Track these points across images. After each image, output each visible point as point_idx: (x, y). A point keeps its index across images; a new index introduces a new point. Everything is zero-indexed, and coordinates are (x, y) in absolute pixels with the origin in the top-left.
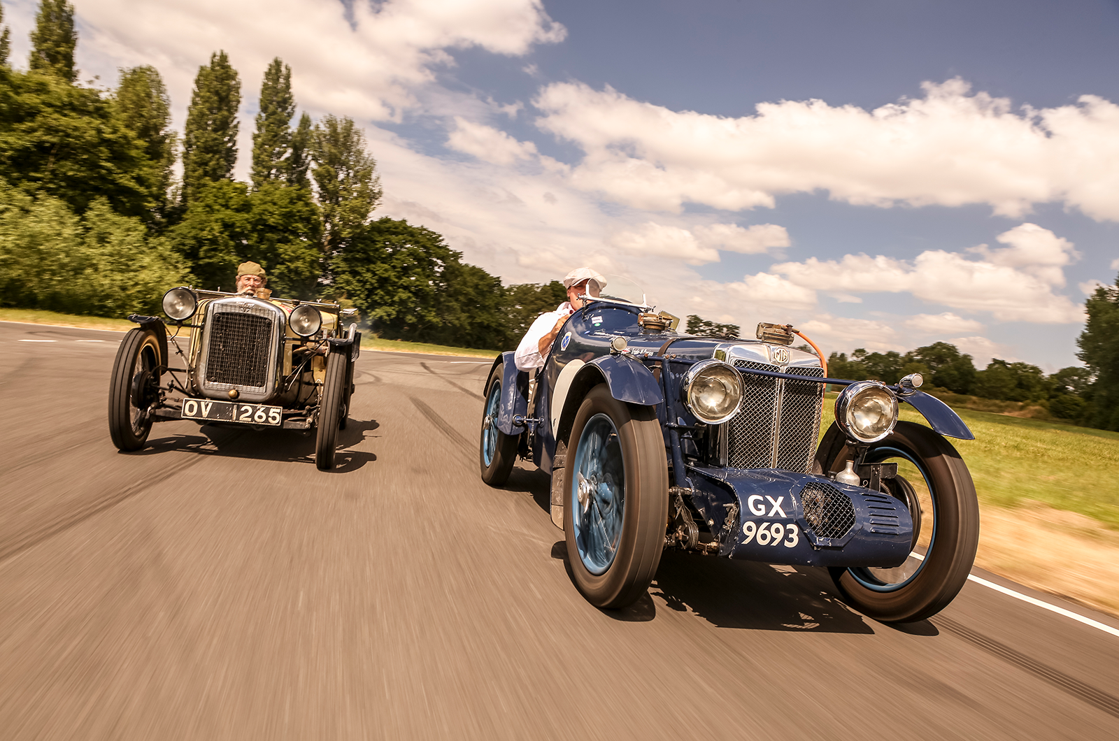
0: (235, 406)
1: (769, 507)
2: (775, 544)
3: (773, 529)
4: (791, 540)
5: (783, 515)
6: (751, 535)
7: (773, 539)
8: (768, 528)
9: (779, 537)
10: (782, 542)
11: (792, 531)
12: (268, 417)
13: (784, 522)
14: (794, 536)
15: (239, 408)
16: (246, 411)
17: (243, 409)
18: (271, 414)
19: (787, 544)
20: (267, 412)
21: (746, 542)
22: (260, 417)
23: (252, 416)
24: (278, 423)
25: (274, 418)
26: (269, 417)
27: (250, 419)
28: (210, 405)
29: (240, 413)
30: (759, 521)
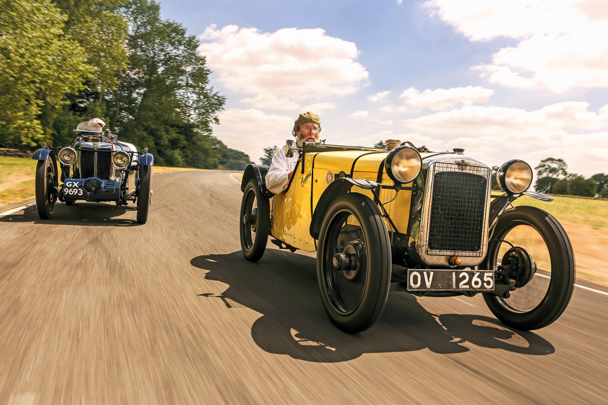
0: (454, 273)
1: (73, 184)
2: (75, 194)
3: (74, 190)
4: (80, 193)
5: (77, 186)
6: (67, 192)
7: (74, 193)
8: (72, 190)
9: (76, 192)
10: (77, 193)
11: (80, 191)
12: (483, 282)
13: (78, 189)
14: (81, 192)
15: (457, 274)
16: (464, 278)
17: (461, 276)
18: (486, 279)
19: (79, 194)
20: (481, 277)
21: (66, 194)
22: (477, 283)
23: (469, 283)
24: (492, 288)
25: (488, 283)
26: (485, 282)
27: (468, 287)
28: (432, 274)
29: (459, 281)
30: (69, 188)
